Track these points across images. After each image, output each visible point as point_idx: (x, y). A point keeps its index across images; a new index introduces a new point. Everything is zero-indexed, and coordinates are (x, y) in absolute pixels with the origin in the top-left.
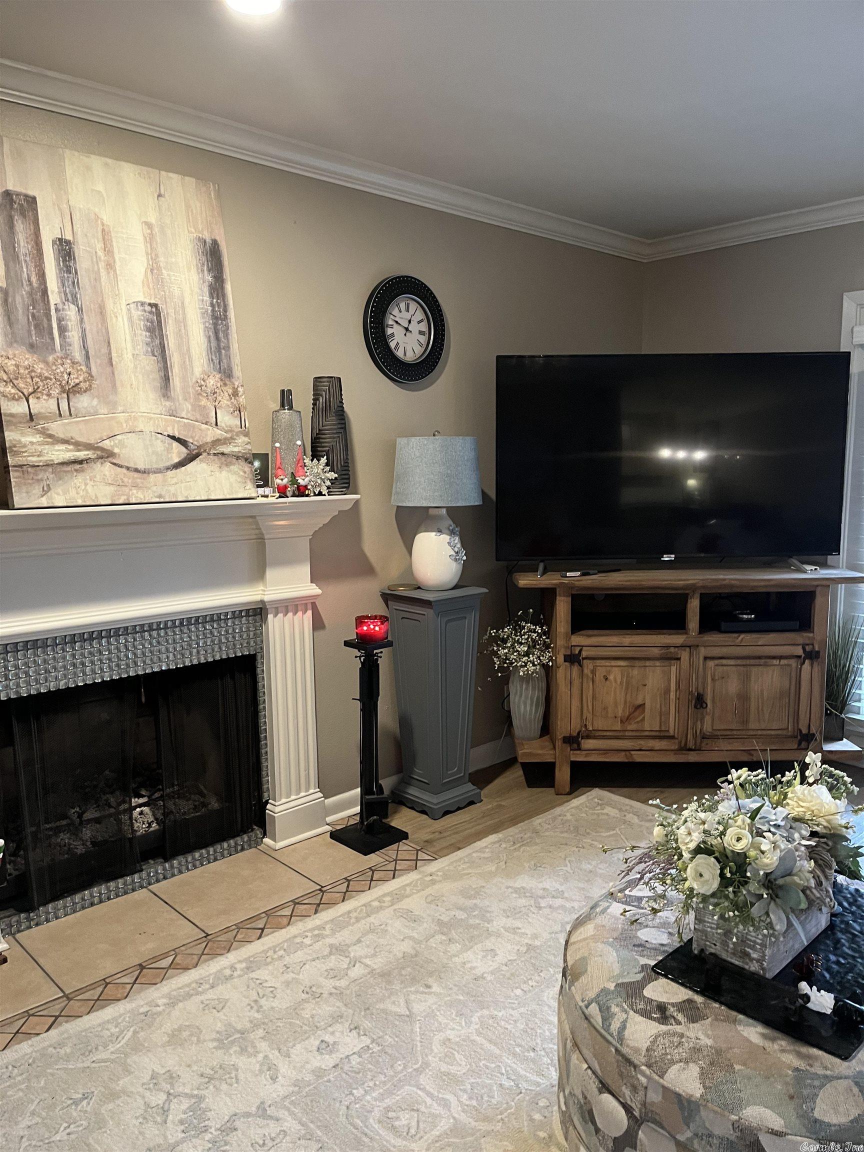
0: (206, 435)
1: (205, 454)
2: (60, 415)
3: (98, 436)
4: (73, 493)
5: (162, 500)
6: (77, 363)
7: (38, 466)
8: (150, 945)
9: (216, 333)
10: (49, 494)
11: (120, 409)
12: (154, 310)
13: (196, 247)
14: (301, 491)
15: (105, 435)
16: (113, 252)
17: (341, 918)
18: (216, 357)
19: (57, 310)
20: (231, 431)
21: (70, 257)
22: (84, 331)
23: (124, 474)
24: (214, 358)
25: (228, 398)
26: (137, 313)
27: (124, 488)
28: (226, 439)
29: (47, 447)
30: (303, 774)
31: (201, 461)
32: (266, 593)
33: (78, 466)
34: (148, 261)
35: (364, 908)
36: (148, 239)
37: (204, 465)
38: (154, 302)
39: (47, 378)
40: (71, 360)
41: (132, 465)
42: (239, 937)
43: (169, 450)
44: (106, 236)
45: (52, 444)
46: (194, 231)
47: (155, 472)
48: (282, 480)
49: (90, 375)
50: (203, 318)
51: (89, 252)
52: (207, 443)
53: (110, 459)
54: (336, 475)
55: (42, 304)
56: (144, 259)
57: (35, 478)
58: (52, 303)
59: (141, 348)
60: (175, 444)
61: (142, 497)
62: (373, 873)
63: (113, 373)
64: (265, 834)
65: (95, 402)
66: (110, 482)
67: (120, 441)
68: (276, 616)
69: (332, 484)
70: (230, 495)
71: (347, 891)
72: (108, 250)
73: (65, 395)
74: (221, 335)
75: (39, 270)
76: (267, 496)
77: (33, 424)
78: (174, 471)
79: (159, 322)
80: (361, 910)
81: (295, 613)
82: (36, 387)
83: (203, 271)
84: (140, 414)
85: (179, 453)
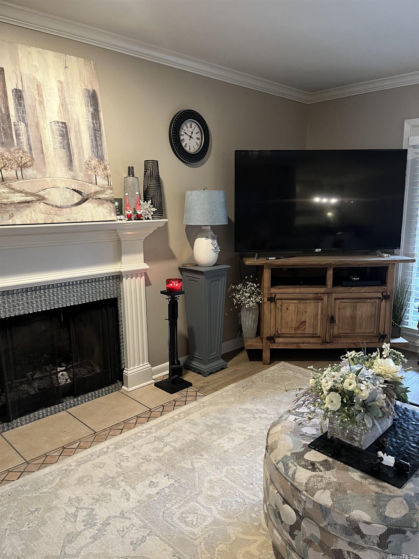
0: (91, 189)
1: (90, 199)
2: (18, 179)
3: (37, 189)
4: (25, 217)
5: (70, 221)
6: (25, 152)
7: (7, 204)
8: (67, 438)
9: (95, 138)
10: (13, 218)
11: (48, 175)
12: (64, 125)
13: (85, 94)
14: (139, 217)
15: (40, 189)
16: (42, 96)
17: (160, 424)
18: (95, 150)
19: (15, 125)
20: (104, 187)
21: (21, 98)
22: (28, 136)
23: (51, 208)
24: (94, 150)
25: (102, 170)
26: (55, 127)
27: (51, 215)
28: (101, 191)
29: (11, 194)
30: (141, 355)
31: (89, 202)
32: (122, 268)
33: (27, 204)
34: (60, 99)
35: (171, 419)
36: (60, 89)
37: (90, 204)
38: (64, 121)
39: (10, 160)
40: (22, 150)
41: (54, 204)
42: (111, 433)
43: (73, 196)
44: (39, 87)
45: (14, 193)
46: (83, 85)
47: (66, 208)
48: (129, 211)
49: (32, 158)
50: (89, 130)
51: (31, 96)
52: (92, 193)
53: (43, 201)
54: (156, 210)
55: (7, 122)
56: (59, 99)
57: (6, 210)
58: (12, 121)
59: (58, 145)
60: (76, 194)
61: (60, 220)
62: (175, 402)
63: (44, 158)
64: (123, 384)
65: (35, 172)
66: (43, 212)
67: (48, 192)
68: (127, 279)
69: (154, 213)
70: (103, 219)
71: (163, 411)
72: (40, 95)
73: (20, 168)
74: (98, 139)
75: (5, 105)
76: (122, 220)
77: (4, 183)
78: (75, 207)
79: (67, 132)
80: (170, 420)
81: (136, 278)
82: (5, 164)
83: (88, 106)
84: (57, 178)
85: (78, 198)
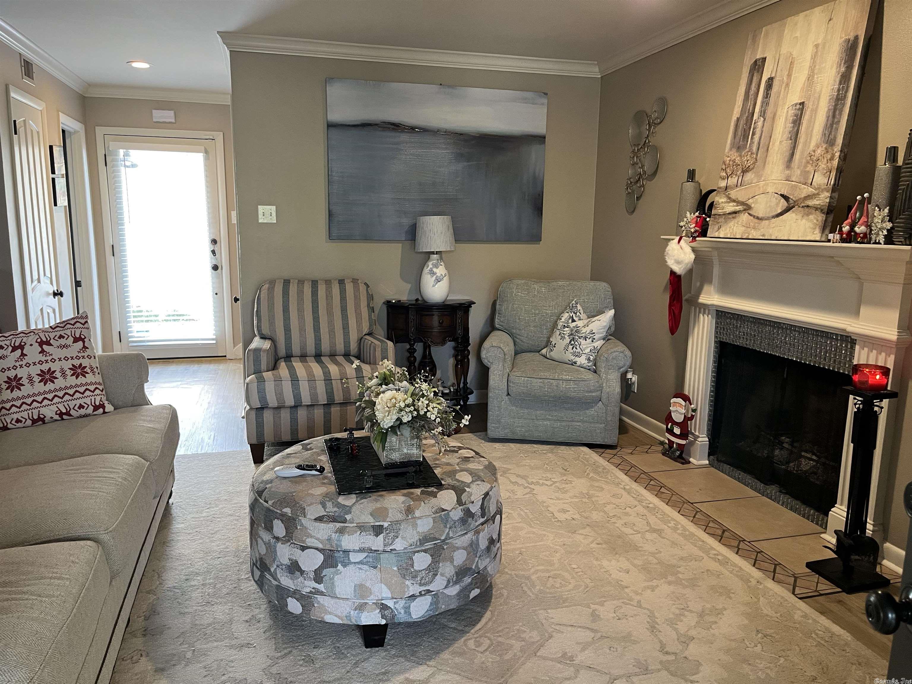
0: (802, 192)
1: (796, 207)
2: (737, 186)
3: (747, 197)
4: (728, 230)
5: (764, 238)
7: (721, 215)
9: (834, 112)
10: (720, 230)
11: (763, 178)
12: (801, 107)
13: (842, 48)
15: (750, 197)
16: (792, 75)
18: (828, 131)
19: (755, 123)
20: (819, 188)
21: (770, 88)
22: (762, 131)
23: (751, 220)
25: (826, 162)
26: (791, 113)
27: (749, 229)
28: (814, 195)
29: (726, 204)
31: (793, 212)
32: (852, 325)
33: (734, 215)
34: (809, 71)
36: (813, 56)
37: (793, 215)
38: (803, 101)
39: (739, 165)
40: (751, 152)
41: (757, 214)
44: (791, 65)
45: (729, 202)
46: (845, 35)
47: (766, 219)
48: (844, 227)
49: (756, 159)
50: (829, 103)
51: (780, 80)
52: (801, 199)
53: (748, 211)
55: (749, 122)
56: (807, 73)
57: (717, 221)
58: (754, 119)
59: (786, 136)
60: (783, 200)
61: (755, 235)
63: (767, 156)
65: (753, 176)
66: (744, 225)
67: (756, 199)
68: (862, 348)
70: (802, 237)
73: (742, 174)
74: (837, 112)
75: (754, 101)
77: (726, 192)
78: (776, 219)
79: (801, 114)
81: (879, 352)
82: (733, 171)
83: (841, 65)
84: (770, 181)
85: (783, 206)
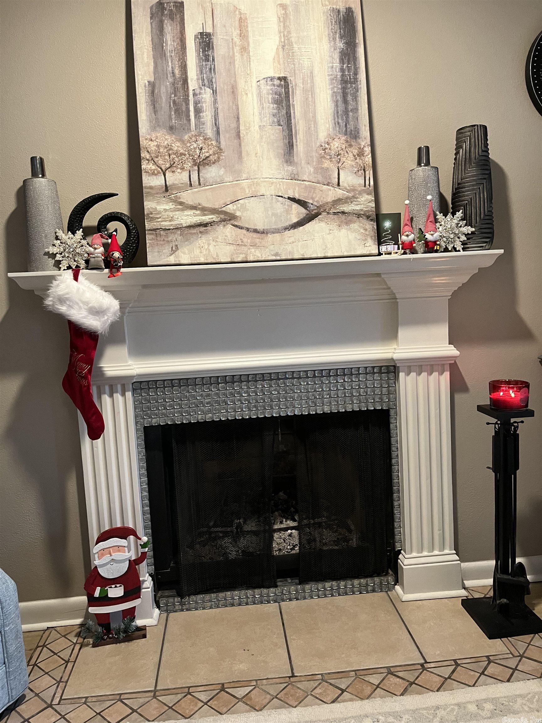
0: (327, 195)
1: (324, 214)
2: (191, 185)
3: (222, 202)
4: (197, 252)
5: (278, 258)
6: (208, 139)
7: (169, 229)
8: (243, 666)
9: (344, 96)
10: (177, 253)
11: (244, 176)
12: (283, 83)
13: (330, 18)
14: (430, 247)
15: (228, 201)
16: (248, 36)
18: (342, 120)
19: (195, 95)
20: (354, 190)
21: (209, 47)
22: (216, 111)
23: (244, 235)
24: (340, 121)
25: (353, 158)
26: (266, 88)
27: (243, 247)
28: (347, 198)
29: (177, 213)
30: (437, 533)
31: (320, 220)
32: (397, 351)
33: (202, 229)
34: (280, 37)
36: (282, 19)
37: (323, 224)
38: (283, 75)
39: (182, 154)
40: (204, 136)
41: (252, 226)
42: (318, 691)
43: (288, 212)
44: (242, 23)
45: (182, 210)
46: (327, 3)
47: (273, 233)
48: (407, 236)
49: (219, 148)
50: (332, 84)
51: (227, 40)
52: (327, 203)
53: (232, 222)
54: (474, 229)
55: (182, 91)
56: (277, 38)
57: (166, 239)
58: (191, 88)
59: (268, 119)
60: (295, 206)
61: (260, 255)
62: (488, 664)
63: (240, 145)
64: (397, 582)
65: (222, 172)
66: (230, 242)
67: (242, 205)
68: (408, 374)
69: (468, 239)
70: (349, 252)
71: (449, 677)
72: (243, 35)
73: (196, 168)
74: (349, 98)
75: (181, 63)
76: (390, 254)
77: (168, 194)
78: (292, 231)
79: (287, 93)
81: (430, 374)
82: (172, 163)
83: (334, 39)
84: (262, 180)
85: (298, 214)
